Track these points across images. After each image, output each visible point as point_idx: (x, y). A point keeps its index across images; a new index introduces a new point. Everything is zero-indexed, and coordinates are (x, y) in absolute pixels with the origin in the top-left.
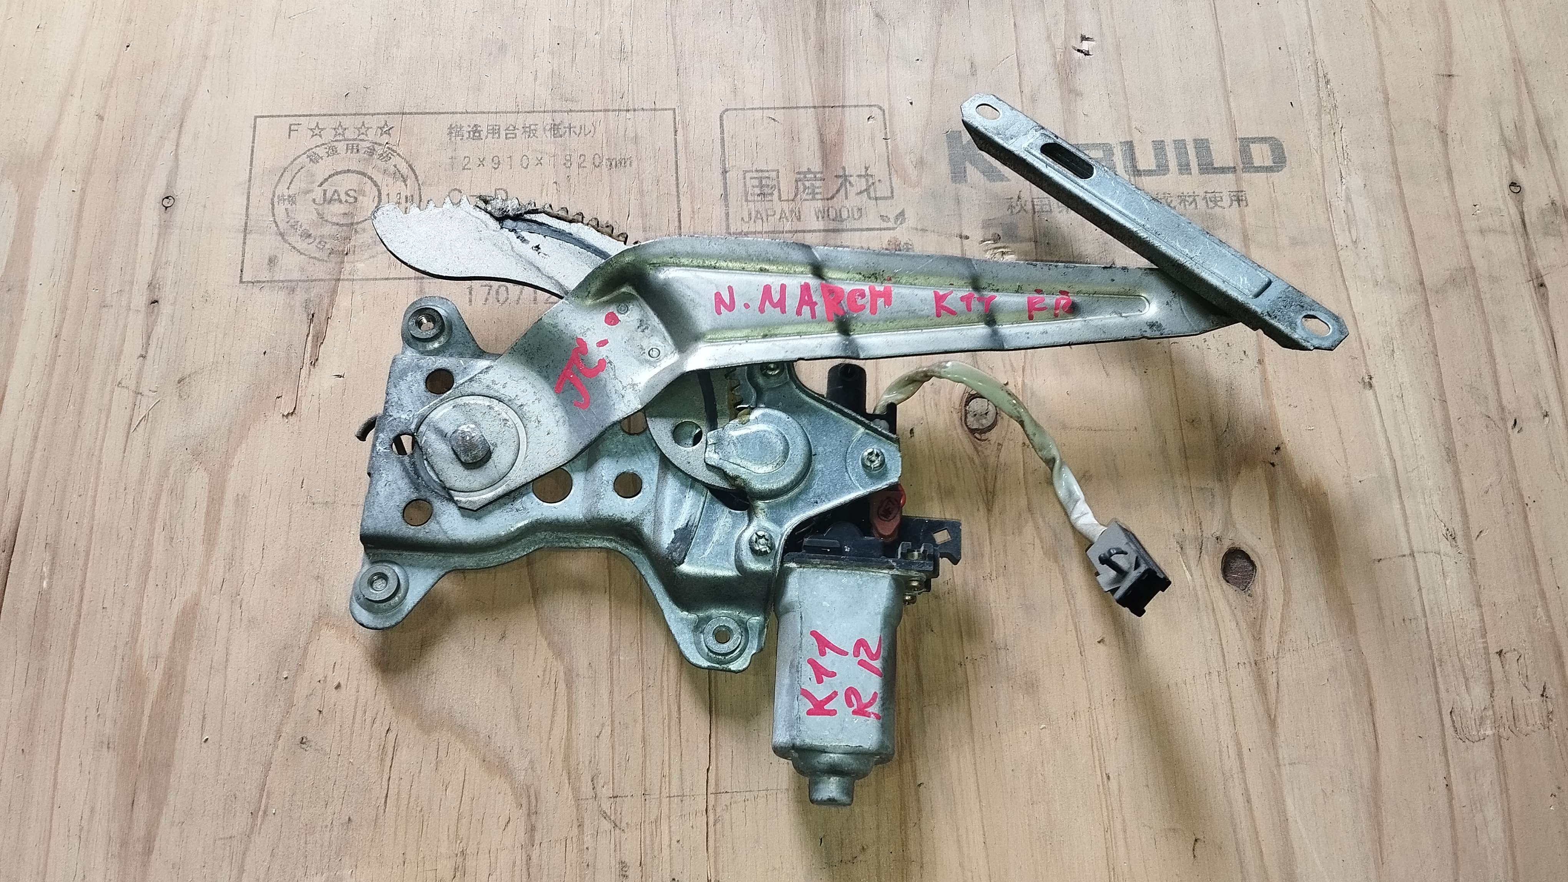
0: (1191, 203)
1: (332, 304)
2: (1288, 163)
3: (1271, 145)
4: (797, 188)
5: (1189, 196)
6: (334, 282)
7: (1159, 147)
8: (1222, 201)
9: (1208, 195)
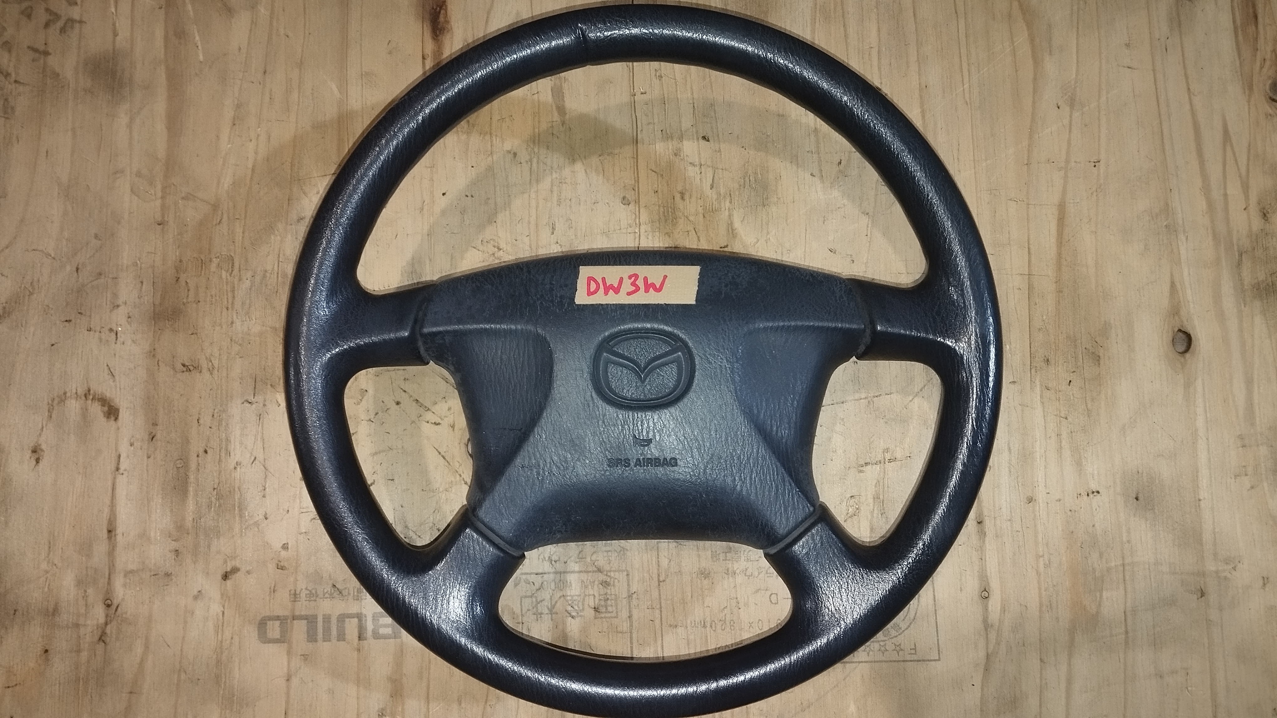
3: (266, 637)
9: (314, 599)
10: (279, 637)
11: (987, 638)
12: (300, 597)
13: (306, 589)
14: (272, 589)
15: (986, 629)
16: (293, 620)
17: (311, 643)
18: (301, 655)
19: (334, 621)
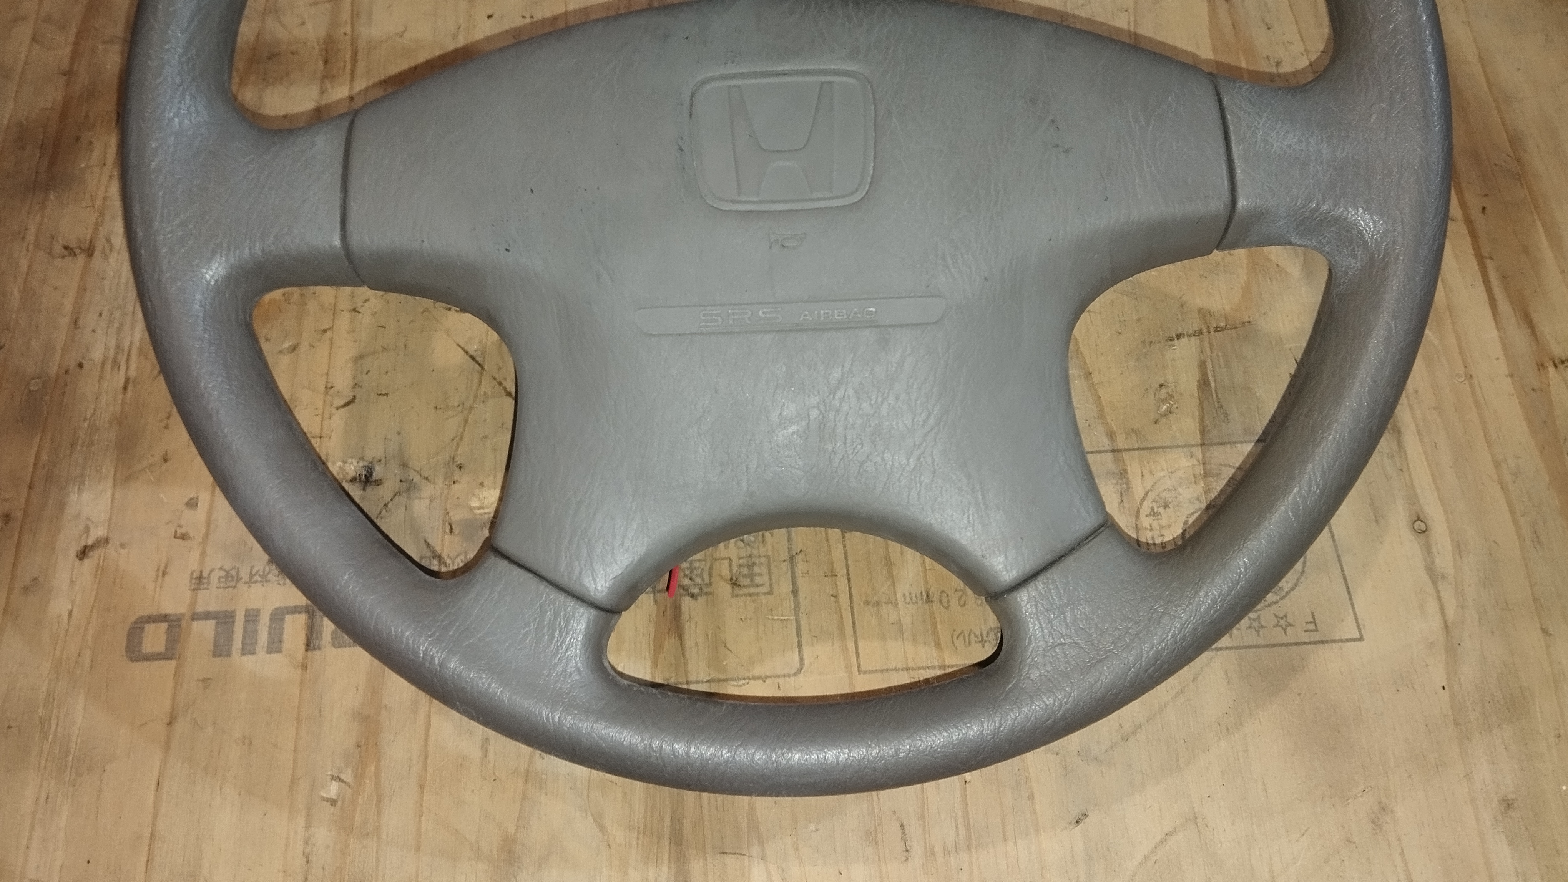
0: (257, 573)
1: (1202, 420)
2: (127, 627)
3: (139, 651)
4: (710, 574)
5: (256, 582)
6: (1206, 442)
7: (275, 645)
8: (220, 577)
9: (233, 584)
10: (162, 649)
11: (1439, 598)
12: (209, 583)
13: (221, 569)
14: (162, 568)
15: (1435, 584)
16: (193, 619)
17: (218, 659)
18: (198, 680)
19: (265, 619)
